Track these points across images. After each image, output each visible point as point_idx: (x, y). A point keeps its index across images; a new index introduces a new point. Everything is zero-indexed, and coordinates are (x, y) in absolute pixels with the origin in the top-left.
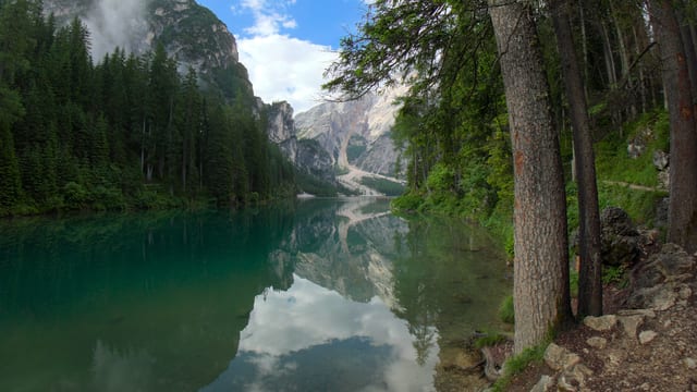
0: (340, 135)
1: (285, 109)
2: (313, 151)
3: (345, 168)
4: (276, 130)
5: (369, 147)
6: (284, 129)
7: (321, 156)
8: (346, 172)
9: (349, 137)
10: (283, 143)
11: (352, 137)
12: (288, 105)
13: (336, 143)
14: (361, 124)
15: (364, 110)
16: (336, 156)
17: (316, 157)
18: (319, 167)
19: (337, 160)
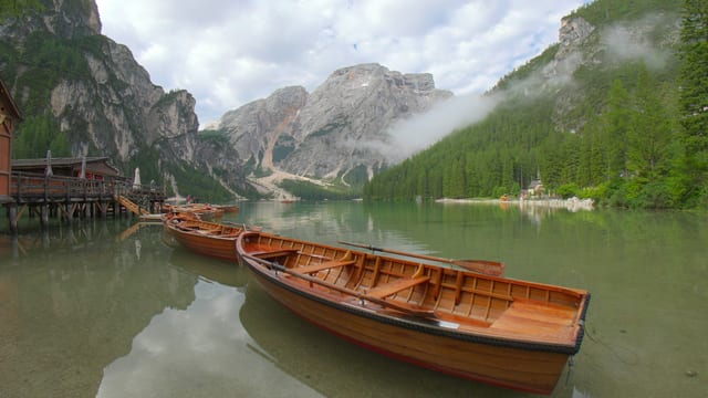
0: (268, 135)
1: (184, 99)
2: (218, 148)
3: (269, 169)
4: (169, 123)
5: (297, 147)
6: (180, 121)
7: (227, 154)
8: (269, 173)
9: (277, 137)
10: (178, 138)
11: (280, 137)
12: (189, 96)
13: (262, 143)
14: (291, 124)
15: (297, 109)
16: (261, 156)
17: (221, 155)
18: (225, 167)
19: (261, 160)
